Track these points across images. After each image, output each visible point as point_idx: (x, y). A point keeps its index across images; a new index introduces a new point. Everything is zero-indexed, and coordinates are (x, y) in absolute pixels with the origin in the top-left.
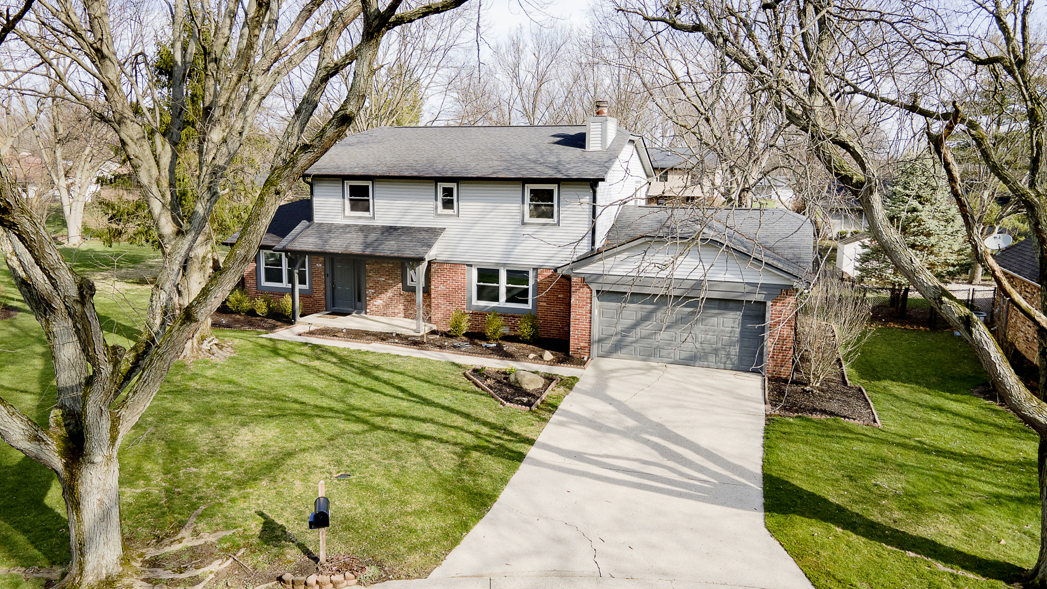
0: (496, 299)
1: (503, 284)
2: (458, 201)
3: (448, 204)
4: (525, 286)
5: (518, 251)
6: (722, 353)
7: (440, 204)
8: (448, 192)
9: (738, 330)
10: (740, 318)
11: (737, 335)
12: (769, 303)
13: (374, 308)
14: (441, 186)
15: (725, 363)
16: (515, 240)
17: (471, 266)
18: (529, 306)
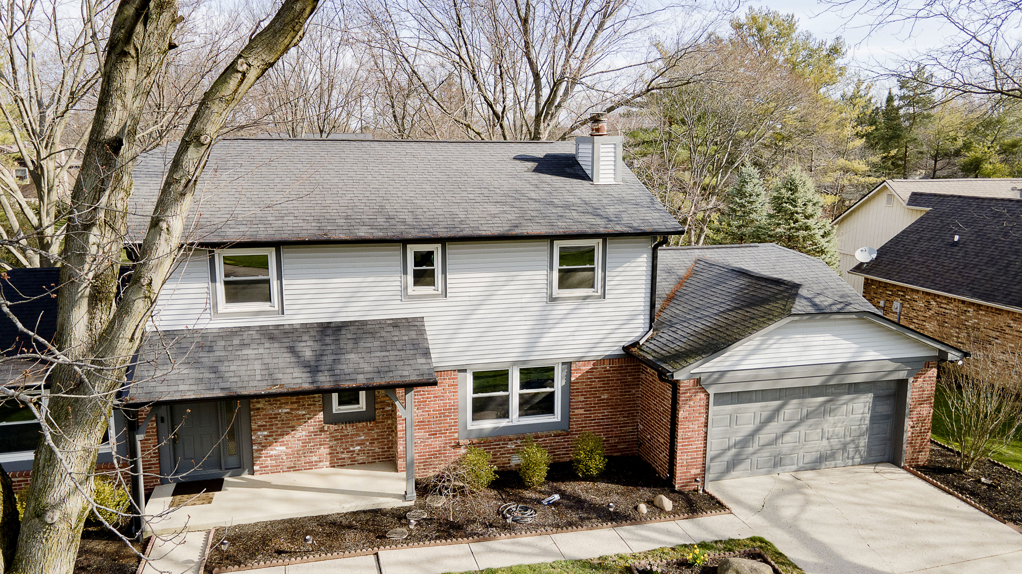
0: (505, 415)
1: (515, 390)
2: (444, 272)
3: (423, 277)
4: (548, 390)
5: (546, 340)
6: (851, 448)
7: (410, 278)
8: (424, 259)
9: (868, 416)
10: (871, 400)
11: (867, 422)
12: (911, 380)
13: (269, 462)
14: (412, 249)
15: (853, 458)
16: (543, 324)
17: (465, 371)
18: (557, 417)
